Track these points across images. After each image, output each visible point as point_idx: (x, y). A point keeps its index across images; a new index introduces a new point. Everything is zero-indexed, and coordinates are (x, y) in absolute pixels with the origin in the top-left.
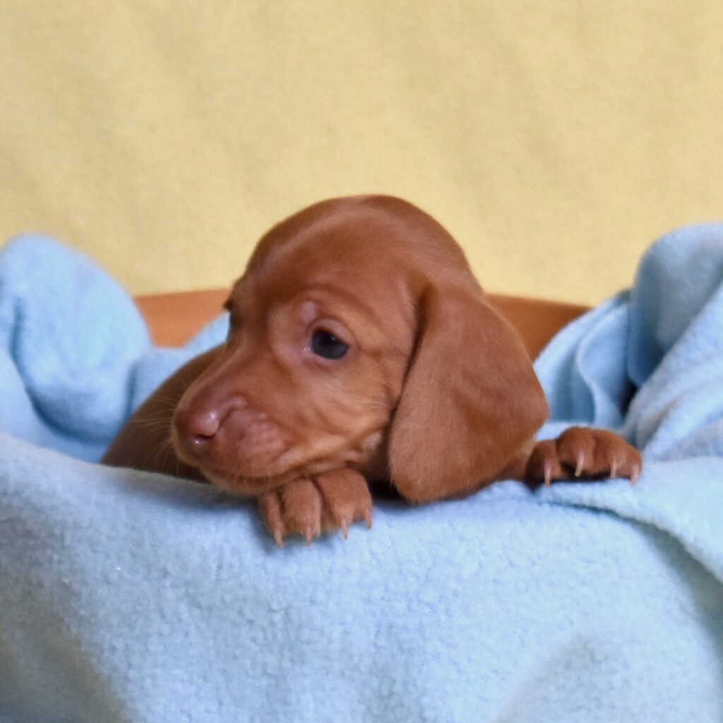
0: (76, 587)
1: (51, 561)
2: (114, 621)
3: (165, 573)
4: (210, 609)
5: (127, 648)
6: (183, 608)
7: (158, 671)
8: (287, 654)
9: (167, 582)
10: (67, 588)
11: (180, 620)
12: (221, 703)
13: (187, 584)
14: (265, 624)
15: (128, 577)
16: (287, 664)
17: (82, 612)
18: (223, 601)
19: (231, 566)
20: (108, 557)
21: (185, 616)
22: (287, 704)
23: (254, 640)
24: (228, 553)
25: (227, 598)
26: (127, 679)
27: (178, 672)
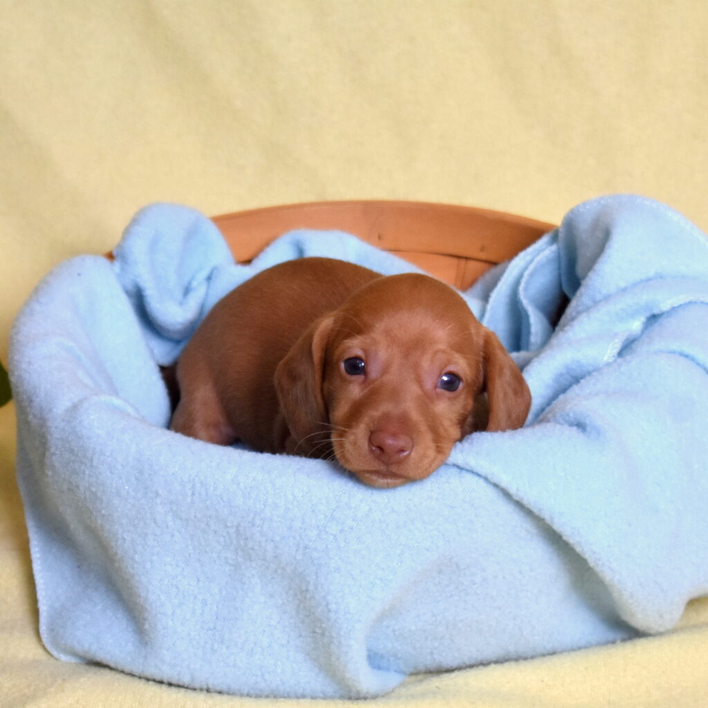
0: (99, 494)
1: (84, 473)
2: (124, 521)
3: (157, 495)
4: (187, 520)
5: (133, 541)
6: (169, 518)
7: (155, 558)
8: (240, 553)
9: (159, 501)
10: (94, 494)
11: (167, 527)
12: (198, 581)
13: (171, 503)
14: (224, 534)
15: (133, 494)
16: (240, 560)
17: (103, 512)
18: (195, 516)
19: (200, 494)
20: (120, 478)
21: (171, 524)
22: (244, 584)
23: (218, 542)
24: (198, 485)
25: (199, 516)
26: (133, 559)
27: (168, 559)
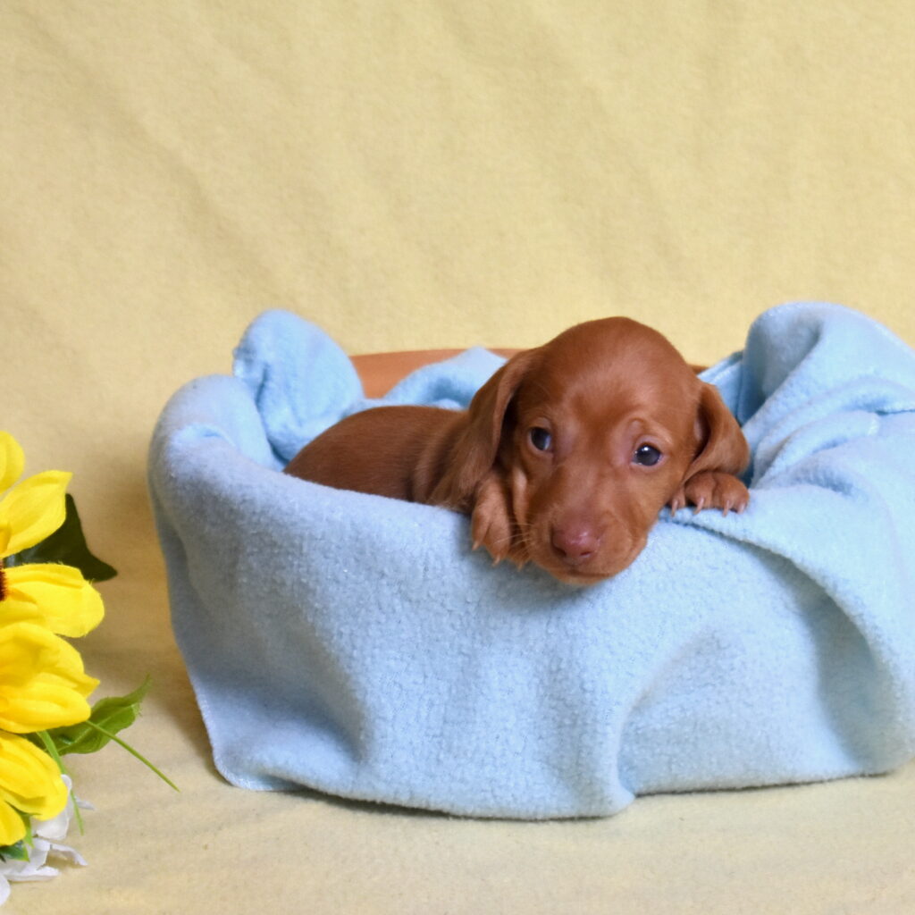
0: (311, 585)
1: (292, 565)
2: (342, 612)
3: (383, 575)
4: (418, 602)
5: (351, 634)
6: (397, 601)
7: (377, 651)
8: (478, 637)
9: (384, 582)
10: (304, 586)
11: (394, 611)
12: (426, 677)
13: (400, 583)
14: (462, 614)
15: (354, 577)
16: (477, 646)
17: (317, 605)
18: (429, 595)
19: (435, 568)
20: (337, 562)
21: (398, 608)
22: (478, 677)
23: (453, 626)
24: (432, 559)
25: (432, 594)
26: (351, 657)
27: (392, 652)
